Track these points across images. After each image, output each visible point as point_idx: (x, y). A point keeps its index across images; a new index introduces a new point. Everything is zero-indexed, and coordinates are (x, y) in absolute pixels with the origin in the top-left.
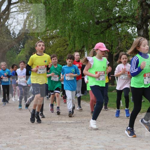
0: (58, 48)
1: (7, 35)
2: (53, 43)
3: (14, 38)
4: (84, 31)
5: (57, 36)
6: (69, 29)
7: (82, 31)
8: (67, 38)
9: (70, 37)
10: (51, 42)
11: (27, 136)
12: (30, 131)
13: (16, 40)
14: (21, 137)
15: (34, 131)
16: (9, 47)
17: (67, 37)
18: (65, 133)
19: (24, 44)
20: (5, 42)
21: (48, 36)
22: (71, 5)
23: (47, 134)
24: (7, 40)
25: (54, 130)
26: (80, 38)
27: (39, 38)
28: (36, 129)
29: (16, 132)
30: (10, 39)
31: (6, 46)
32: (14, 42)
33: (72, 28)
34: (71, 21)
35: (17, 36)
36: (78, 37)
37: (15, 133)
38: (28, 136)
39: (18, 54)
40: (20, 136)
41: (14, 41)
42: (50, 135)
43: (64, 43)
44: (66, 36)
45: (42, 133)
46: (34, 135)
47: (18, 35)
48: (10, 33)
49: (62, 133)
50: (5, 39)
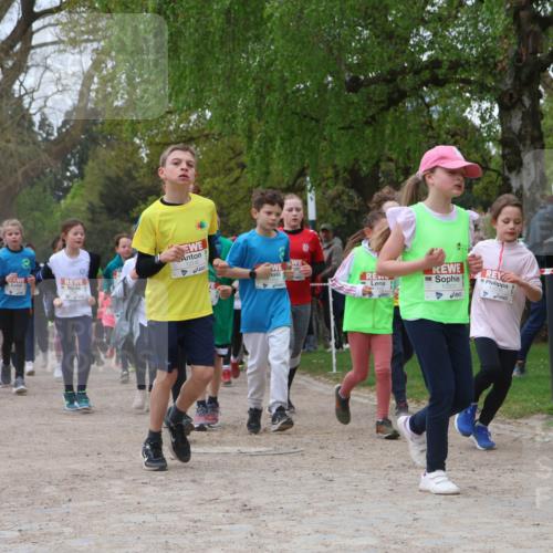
0: (208, 180)
1: (20, 129)
3: (46, 140)
4: (305, 117)
5: (206, 132)
6: (247, 108)
7: (297, 114)
8: (241, 142)
9: (250, 138)
11: (94, 503)
12: (106, 484)
13: (54, 149)
14: (71, 504)
15: (119, 482)
16: (25, 174)
17: (240, 139)
18: (234, 493)
19: (81, 164)
20: (12, 155)
21: (171, 132)
22: (256, 17)
23: (168, 494)
24: (21, 149)
25: (194, 481)
26: (289, 140)
27: (138, 141)
28: (127, 478)
29: (54, 488)
30: (31, 145)
31: (16, 171)
32: (45, 157)
33: (259, 106)
34: (254, 80)
35: (56, 134)
36: (282, 138)
37: (50, 490)
38: (100, 503)
39: (59, 198)
40: (70, 500)
41: (45, 151)
42: (180, 500)
43: (231, 159)
44: (239, 136)
45: (149, 490)
46: (120, 497)
47: (59, 129)
48: (32, 124)
49: (223, 493)
50: (10, 145)
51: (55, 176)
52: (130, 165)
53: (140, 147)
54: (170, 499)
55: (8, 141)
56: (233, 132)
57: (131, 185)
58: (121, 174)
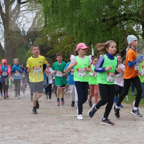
0: (66, 45)
1: (17, 33)
2: (61, 40)
3: (24, 35)
4: (91, 29)
5: (65, 33)
6: (76, 27)
7: (89, 28)
8: (75, 36)
9: (77, 34)
10: (59, 39)
11: (37, 129)
12: (40, 125)
13: (26, 38)
14: (31, 130)
15: (43, 124)
16: (19, 44)
18: (73, 127)
19: (33, 41)
20: (15, 39)
21: (56, 33)
22: (78, 3)
24: (17, 38)
25: (62, 124)
26: (87, 35)
27: (48, 36)
28: (45, 123)
29: (26, 125)
30: (20, 37)
31: (16, 44)
32: (23, 40)
33: (79, 26)
34: (78, 19)
35: (26, 34)
36: (85, 35)
37: (25, 126)
38: (38, 129)
39: (27, 50)
41: (23, 38)
42: (59, 128)
43: (72, 40)
44: (74, 34)
45: (51, 126)
47: (27, 33)
48: (20, 32)
49: (70, 127)
50: (15, 37)
51: (26, 45)
52: (46, 42)
53: (48, 37)
54: (56, 128)
55: (14, 36)
56: (72, 33)
57: (46, 47)
58: (43, 44)
